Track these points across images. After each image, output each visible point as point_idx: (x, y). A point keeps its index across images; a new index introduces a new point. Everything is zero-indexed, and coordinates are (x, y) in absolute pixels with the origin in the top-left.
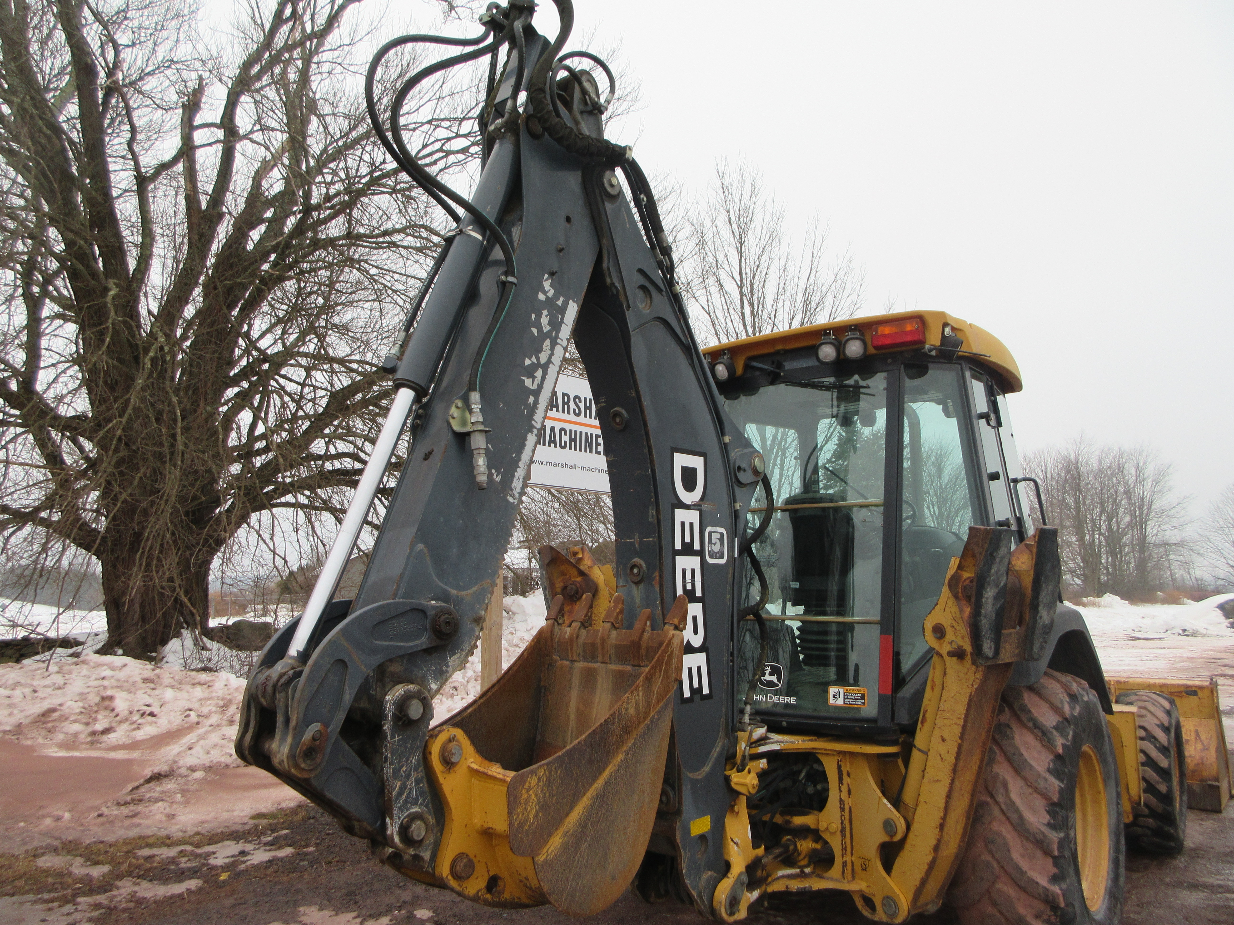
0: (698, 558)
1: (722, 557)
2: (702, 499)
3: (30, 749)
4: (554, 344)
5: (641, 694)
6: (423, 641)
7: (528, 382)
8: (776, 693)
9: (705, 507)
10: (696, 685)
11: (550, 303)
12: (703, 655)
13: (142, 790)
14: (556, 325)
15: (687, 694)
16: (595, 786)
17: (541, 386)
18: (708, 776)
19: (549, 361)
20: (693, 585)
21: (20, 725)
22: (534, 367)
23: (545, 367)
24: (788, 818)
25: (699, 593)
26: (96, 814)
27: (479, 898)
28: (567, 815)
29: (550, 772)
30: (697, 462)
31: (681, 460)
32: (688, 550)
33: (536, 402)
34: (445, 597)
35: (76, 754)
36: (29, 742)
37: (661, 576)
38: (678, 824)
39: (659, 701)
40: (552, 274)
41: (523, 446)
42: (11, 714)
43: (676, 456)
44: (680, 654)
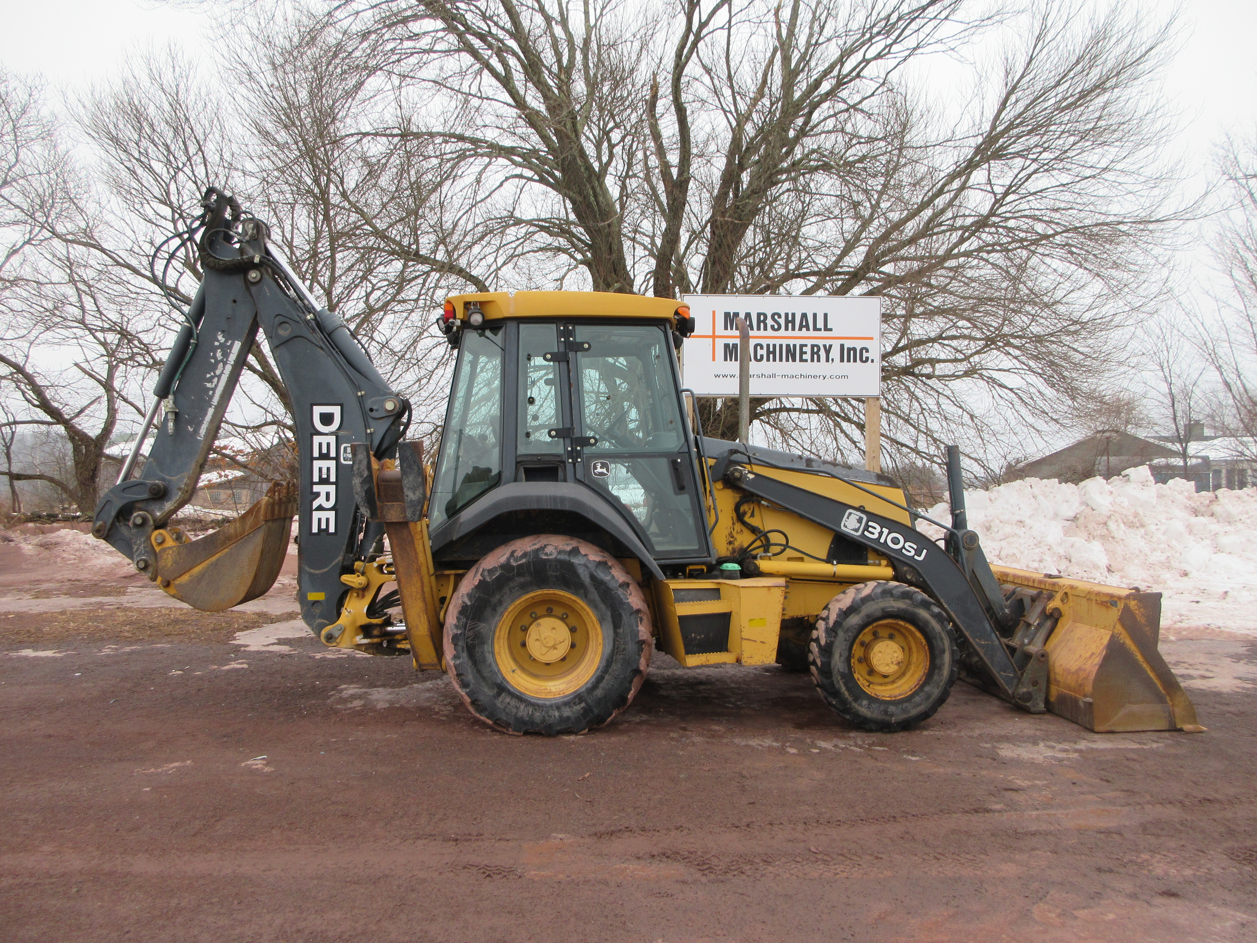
0: (334, 462)
2: (339, 428)
4: (225, 364)
5: (238, 524)
6: (145, 496)
7: (209, 385)
9: (341, 433)
10: (323, 526)
11: (222, 346)
12: (334, 512)
14: (226, 355)
15: (315, 530)
17: (216, 386)
18: (325, 573)
19: (222, 373)
20: (329, 476)
22: (212, 377)
23: (219, 377)
25: (333, 479)
30: (336, 410)
31: (318, 410)
32: (324, 457)
33: (214, 393)
34: (163, 479)
39: (251, 528)
40: (223, 332)
41: (206, 414)
43: (316, 408)
44: (311, 511)
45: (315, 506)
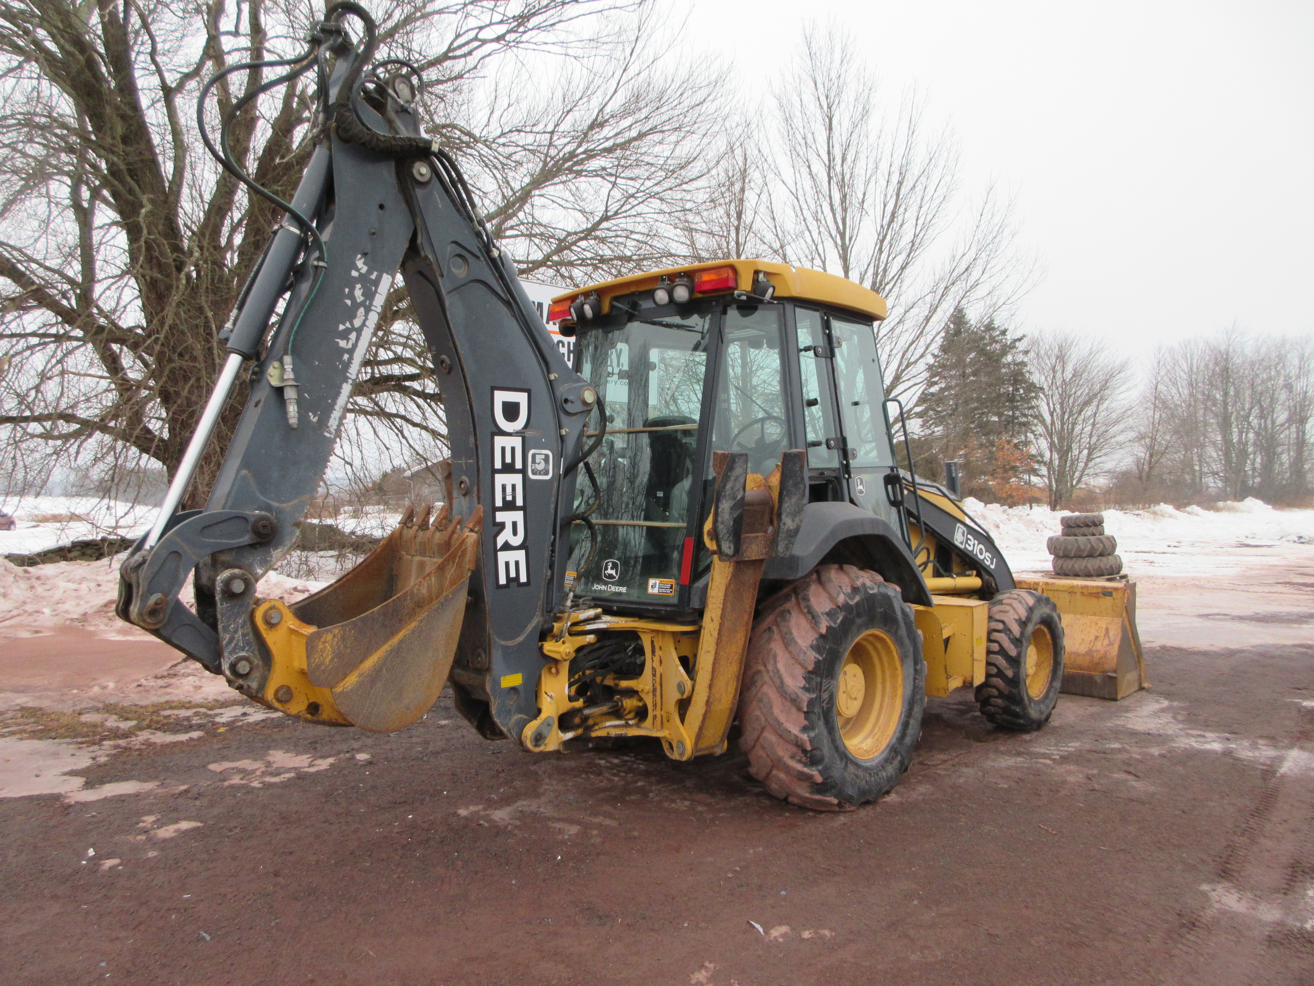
0: (520, 476)
1: (547, 473)
2: (526, 426)
3: (92, 634)
4: (368, 310)
5: (433, 579)
6: (246, 539)
7: (342, 343)
8: (613, 584)
9: (528, 433)
10: (513, 574)
11: (363, 279)
12: (523, 552)
13: (179, 667)
14: (369, 295)
15: (503, 580)
16: (390, 643)
17: (355, 346)
18: (521, 644)
19: (364, 324)
20: (514, 497)
21: (85, 614)
22: (348, 331)
23: (359, 331)
24: (617, 682)
25: (519, 502)
26: (136, 684)
27: (300, 717)
28: (362, 661)
29: (344, 631)
30: (521, 398)
31: (501, 397)
32: (508, 468)
33: (351, 359)
34: (269, 508)
35: (131, 638)
36: (92, 628)
37: (478, 491)
38: (488, 678)
39: (452, 584)
40: (365, 255)
41: (338, 393)
42: (78, 605)
43: (497, 393)
44: (496, 551)
45: (500, 543)
